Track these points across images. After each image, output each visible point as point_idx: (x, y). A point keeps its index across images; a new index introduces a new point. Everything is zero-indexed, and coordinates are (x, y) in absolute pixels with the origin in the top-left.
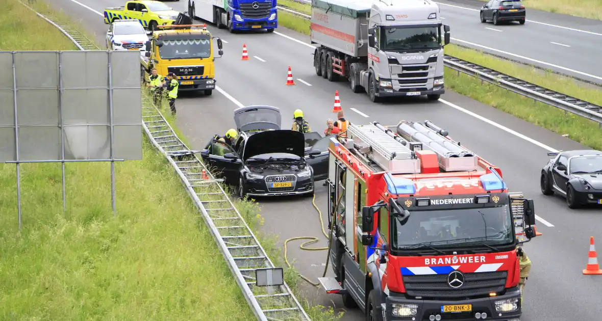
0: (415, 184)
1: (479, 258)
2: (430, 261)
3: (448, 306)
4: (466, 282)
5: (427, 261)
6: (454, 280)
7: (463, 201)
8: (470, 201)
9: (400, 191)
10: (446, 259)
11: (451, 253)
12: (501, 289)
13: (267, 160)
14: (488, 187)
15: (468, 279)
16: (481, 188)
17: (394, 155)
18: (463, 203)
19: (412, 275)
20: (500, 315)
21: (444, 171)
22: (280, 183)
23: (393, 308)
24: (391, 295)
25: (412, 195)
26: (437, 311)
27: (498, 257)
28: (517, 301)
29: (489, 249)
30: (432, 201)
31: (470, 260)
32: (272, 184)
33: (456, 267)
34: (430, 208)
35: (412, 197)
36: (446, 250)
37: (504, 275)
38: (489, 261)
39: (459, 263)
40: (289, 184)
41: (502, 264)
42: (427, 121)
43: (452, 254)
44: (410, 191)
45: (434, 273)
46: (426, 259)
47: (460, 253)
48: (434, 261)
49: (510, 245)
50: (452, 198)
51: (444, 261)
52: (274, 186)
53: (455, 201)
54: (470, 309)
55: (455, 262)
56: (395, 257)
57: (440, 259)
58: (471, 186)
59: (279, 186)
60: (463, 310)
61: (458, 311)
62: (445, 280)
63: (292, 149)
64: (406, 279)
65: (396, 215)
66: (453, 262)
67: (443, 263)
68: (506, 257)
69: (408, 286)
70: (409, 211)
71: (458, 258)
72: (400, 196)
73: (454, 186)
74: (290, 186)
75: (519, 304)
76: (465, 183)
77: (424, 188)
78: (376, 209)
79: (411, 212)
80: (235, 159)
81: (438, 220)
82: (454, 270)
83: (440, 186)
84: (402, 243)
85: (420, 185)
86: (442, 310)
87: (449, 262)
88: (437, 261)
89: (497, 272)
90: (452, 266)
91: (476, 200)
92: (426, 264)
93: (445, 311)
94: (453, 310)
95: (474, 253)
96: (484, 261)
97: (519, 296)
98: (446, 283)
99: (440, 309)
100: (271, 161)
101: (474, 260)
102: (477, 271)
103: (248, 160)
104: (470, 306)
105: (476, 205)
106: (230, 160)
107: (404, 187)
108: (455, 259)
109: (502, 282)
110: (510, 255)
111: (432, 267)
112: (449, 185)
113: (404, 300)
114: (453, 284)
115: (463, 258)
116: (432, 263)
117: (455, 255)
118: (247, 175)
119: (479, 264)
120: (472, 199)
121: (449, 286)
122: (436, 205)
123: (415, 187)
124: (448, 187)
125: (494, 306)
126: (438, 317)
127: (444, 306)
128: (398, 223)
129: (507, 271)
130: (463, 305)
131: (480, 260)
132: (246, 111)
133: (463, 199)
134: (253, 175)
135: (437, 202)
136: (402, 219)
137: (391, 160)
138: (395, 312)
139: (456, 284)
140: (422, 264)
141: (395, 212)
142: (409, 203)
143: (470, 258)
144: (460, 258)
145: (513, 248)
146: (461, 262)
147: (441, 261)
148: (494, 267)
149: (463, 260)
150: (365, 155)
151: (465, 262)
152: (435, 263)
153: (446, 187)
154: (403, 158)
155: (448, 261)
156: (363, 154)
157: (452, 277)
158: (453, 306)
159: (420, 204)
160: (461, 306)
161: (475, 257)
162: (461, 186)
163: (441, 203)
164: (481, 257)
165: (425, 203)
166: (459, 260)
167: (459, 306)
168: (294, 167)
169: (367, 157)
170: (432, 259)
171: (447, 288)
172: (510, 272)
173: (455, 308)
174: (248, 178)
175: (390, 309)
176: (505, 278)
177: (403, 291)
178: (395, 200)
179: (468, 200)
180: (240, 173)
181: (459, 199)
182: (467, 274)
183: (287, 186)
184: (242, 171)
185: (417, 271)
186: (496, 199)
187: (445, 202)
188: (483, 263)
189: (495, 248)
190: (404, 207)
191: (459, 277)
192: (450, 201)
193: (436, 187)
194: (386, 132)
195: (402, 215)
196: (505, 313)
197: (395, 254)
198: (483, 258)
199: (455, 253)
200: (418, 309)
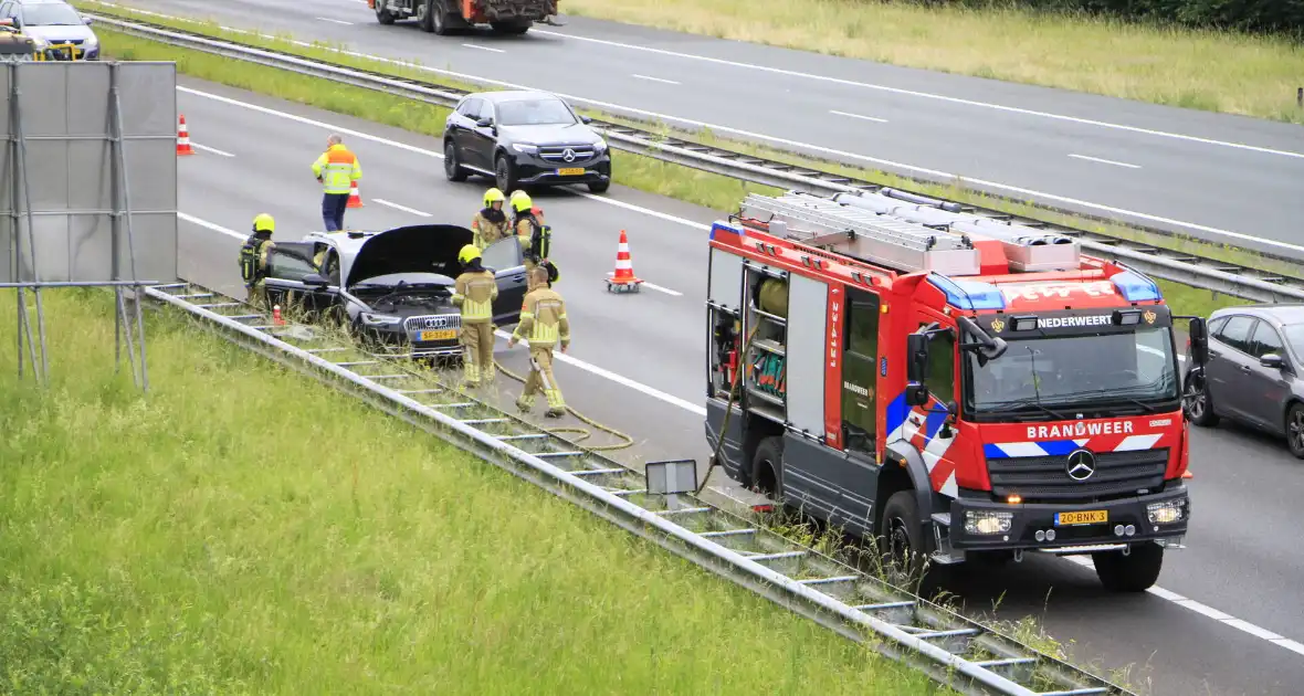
0: (1002, 292)
1: (1122, 426)
2: (1037, 432)
3: (1067, 514)
4: (1098, 469)
5: (1031, 432)
6: (1078, 466)
7: (1094, 320)
8: (1106, 320)
9: (977, 304)
10: (1065, 428)
11: (1072, 417)
12: (1157, 481)
14: (1132, 296)
15: (1101, 464)
16: (1118, 297)
17: (932, 242)
18: (1095, 323)
19: (1004, 457)
20: (1156, 529)
21: (1024, 271)
22: (431, 332)
23: (966, 519)
24: (960, 495)
25: (1000, 311)
26: (1048, 524)
27: (1154, 423)
28: (1183, 503)
29: (1141, 409)
30: (1039, 321)
31: (1106, 428)
33: (1081, 443)
34: (1038, 334)
35: (1002, 314)
36: (1065, 412)
37: (1163, 455)
38: (1138, 431)
39: (1087, 435)
41: (1161, 435)
43: (1075, 418)
44: (995, 304)
45: (1042, 452)
46: (1029, 429)
47: (1088, 417)
48: (1043, 431)
49: (1173, 400)
50: (1074, 315)
51: (1061, 431)
53: (1081, 321)
54: (1106, 520)
55: (1081, 432)
56: (974, 426)
57: (1055, 428)
58: (1102, 294)
60: (1093, 521)
61: (1085, 522)
62: (1062, 467)
64: (993, 465)
66: (1078, 434)
67: (1059, 435)
68: (1167, 422)
69: (996, 478)
70: (1003, 338)
71: (1085, 425)
72: (978, 312)
73: (1072, 294)
75: (1185, 510)
76: (1092, 289)
77: (1021, 299)
79: (1010, 342)
82: (1078, 448)
83: (1047, 294)
84: (983, 399)
85: (1010, 292)
86: (1056, 521)
87: (1070, 433)
88: (1049, 432)
89: (1151, 450)
90: (1075, 441)
91: (1117, 318)
92: (1029, 436)
93: (1061, 523)
94: (1075, 522)
95: (1113, 416)
96: (1131, 430)
97: (1184, 495)
98: (1063, 471)
99: (1053, 521)
100: (404, 288)
101: (1112, 429)
102: (1118, 449)
104: (1105, 512)
105: (1117, 328)
106: (316, 287)
107: (982, 297)
108: (1080, 428)
109: (1160, 468)
110: (1174, 419)
111: (1040, 442)
112: (1064, 293)
113: (987, 503)
114: (1075, 474)
115: (1095, 425)
116: (1040, 436)
117: (1080, 419)
118: (364, 316)
119: (1122, 436)
120: (1109, 317)
121: (1068, 476)
122: (1046, 329)
123: (1002, 297)
124: (1062, 296)
125: (1145, 514)
126: (1050, 535)
127: (1060, 515)
128: (976, 364)
129: (1167, 449)
130: (1092, 512)
131: (1122, 429)
133: (1094, 317)
134: (378, 316)
135: (1049, 323)
137: (928, 250)
138: (969, 527)
139: (1081, 473)
140: (1024, 438)
142: (998, 326)
143: (1106, 424)
144: (1089, 425)
145: (1177, 407)
146: (1091, 433)
147: (1055, 431)
148: (1145, 442)
149: (1094, 429)
150: (827, 249)
151: (1098, 432)
152: (1046, 436)
153: (1057, 295)
155: (1068, 431)
156: (821, 247)
157: (1075, 461)
158: (1075, 514)
159: (1020, 326)
160: (1089, 513)
161: (1116, 424)
163: (1055, 326)
164: (1126, 423)
165: (1029, 325)
166: (1087, 430)
167: (1086, 513)
170: (1041, 428)
171: (1066, 480)
172: (1174, 453)
173: (1079, 518)
174: (368, 322)
175: (960, 520)
176: (1165, 462)
177: (987, 487)
178: (972, 319)
179: (1102, 319)
181: (1087, 318)
182: (1101, 453)
183: (446, 337)
184: (350, 308)
185: (1012, 449)
186: (1150, 317)
187: (1063, 322)
188: (1129, 434)
189: (1149, 406)
190: (992, 332)
191: (1088, 461)
192: (1071, 321)
193: (1041, 296)
196: (1163, 526)
197: (972, 420)
198: (1128, 425)
199: (1081, 416)
200: (1012, 520)
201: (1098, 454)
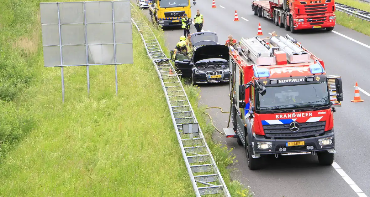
0: (270, 71)
1: (309, 114)
2: (279, 116)
3: (290, 143)
4: (300, 128)
5: (277, 116)
6: (294, 127)
7: (298, 80)
8: (302, 80)
9: (260, 75)
10: (289, 115)
11: (291, 112)
12: (322, 132)
13: (207, 62)
14: (314, 72)
15: (301, 126)
16: (309, 72)
17: (260, 55)
18: (298, 81)
19: (269, 125)
20: (322, 147)
21: (290, 63)
22: (214, 76)
23: (258, 145)
24: (256, 137)
25: (267, 78)
26: (284, 146)
27: (320, 113)
28: (332, 138)
29: (315, 108)
30: (279, 81)
31: (303, 115)
32: (210, 76)
33: (294, 120)
34: (278, 85)
35: (268, 79)
36: (288, 110)
37: (324, 123)
38: (315, 115)
39: (296, 117)
40: (220, 76)
41: (322, 117)
42: (287, 35)
43: (292, 112)
44: (267, 75)
45: (280, 123)
46: (276, 115)
47: (297, 111)
48: (281, 116)
49: (327, 106)
50: (291, 79)
51: (287, 116)
52: (211, 78)
53: (293, 81)
54: (304, 144)
55: (294, 116)
56: (258, 115)
57: (285, 115)
58: (303, 71)
59: (214, 77)
60: (299, 145)
61: (296, 145)
62: (288, 127)
63: (222, 56)
64: (265, 127)
65: (258, 90)
66: (293, 117)
67: (286, 117)
68: (324, 113)
69: (266, 131)
70: (266, 87)
71: (296, 114)
72: (260, 78)
73: (293, 72)
74: (220, 77)
75: (333, 140)
76: (300, 70)
77: (275, 74)
78: (247, 86)
79: (267, 88)
80: (189, 62)
81: (286, 92)
83: (285, 72)
84: (262, 106)
85: (273, 71)
86: (287, 145)
87: (290, 117)
88: (283, 117)
89: (319, 122)
90: (292, 119)
91: (306, 79)
92: (276, 118)
93: (288, 145)
94: (293, 145)
95: (305, 111)
96: (312, 116)
97: (333, 136)
98: (289, 129)
99: (286, 145)
100: (210, 63)
101: (305, 115)
102: (307, 121)
103: (197, 63)
104: (304, 142)
105: (305, 83)
106: (187, 63)
107: (263, 73)
108: (294, 115)
109: (323, 127)
110: (327, 112)
111: (280, 120)
112: (290, 71)
113: (264, 139)
114: (293, 130)
115: (299, 114)
116: (280, 118)
117: (294, 112)
118: (195, 71)
119: (309, 117)
120: (303, 79)
121: (290, 131)
122: (282, 83)
123: (270, 73)
124: (289, 72)
125: (318, 142)
126: (284, 149)
127: (288, 143)
128: (260, 95)
129: (325, 121)
130: (299, 142)
131: (309, 115)
132: (197, 35)
133: (298, 79)
134: (199, 71)
135: (282, 81)
136: (261, 92)
137: (258, 57)
138: (259, 147)
139: (295, 129)
140: (274, 118)
141: (258, 88)
142: (265, 83)
143: (303, 114)
144: (297, 114)
145: (329, 108)
146: (298, 116)
147: (285, 116)
148: (317, 119)
149: (299, 115)
150: (247, 56)
151: (300, 116)
152: (282, 117)
153: (288, 72)
154: (265, 56)
156: (246, 55)
157: (292, 125)
158: (293, 143)
159: (272, 82)
160: (298, 142)
161: (306, 114)
162: (297, 72)
163: (285, 82)
164: (310, 113)
165: (275, 82)
166: (296, 116)
167: (297, 142)
168: (223, 66)
169: (248, 57)
172: (327, 122)
174: (196, 73)
175: (256, 145)
176: (324, 125)
177: (263, 134)
178: (258, 81)
179: (301, 80)
180: (192, 71)
181: (296, 79)
182: (301, 123)
183: (218, 77)
184: (193, 69)
185: (271, 122)
186: (318, 79)
187: (287, 81)
188: (311, 117)
189: (317, 108)
190: (263, 85)
191: (297, 125)
192: (290, 81)
193: (282, 72)
194: (261, 41)
195: (261, 90)
196: (324, 146)
197: (258, 113)
198: (311, 114)
199: (294, 111)
200: (272, 145)
201: (300, 123)
